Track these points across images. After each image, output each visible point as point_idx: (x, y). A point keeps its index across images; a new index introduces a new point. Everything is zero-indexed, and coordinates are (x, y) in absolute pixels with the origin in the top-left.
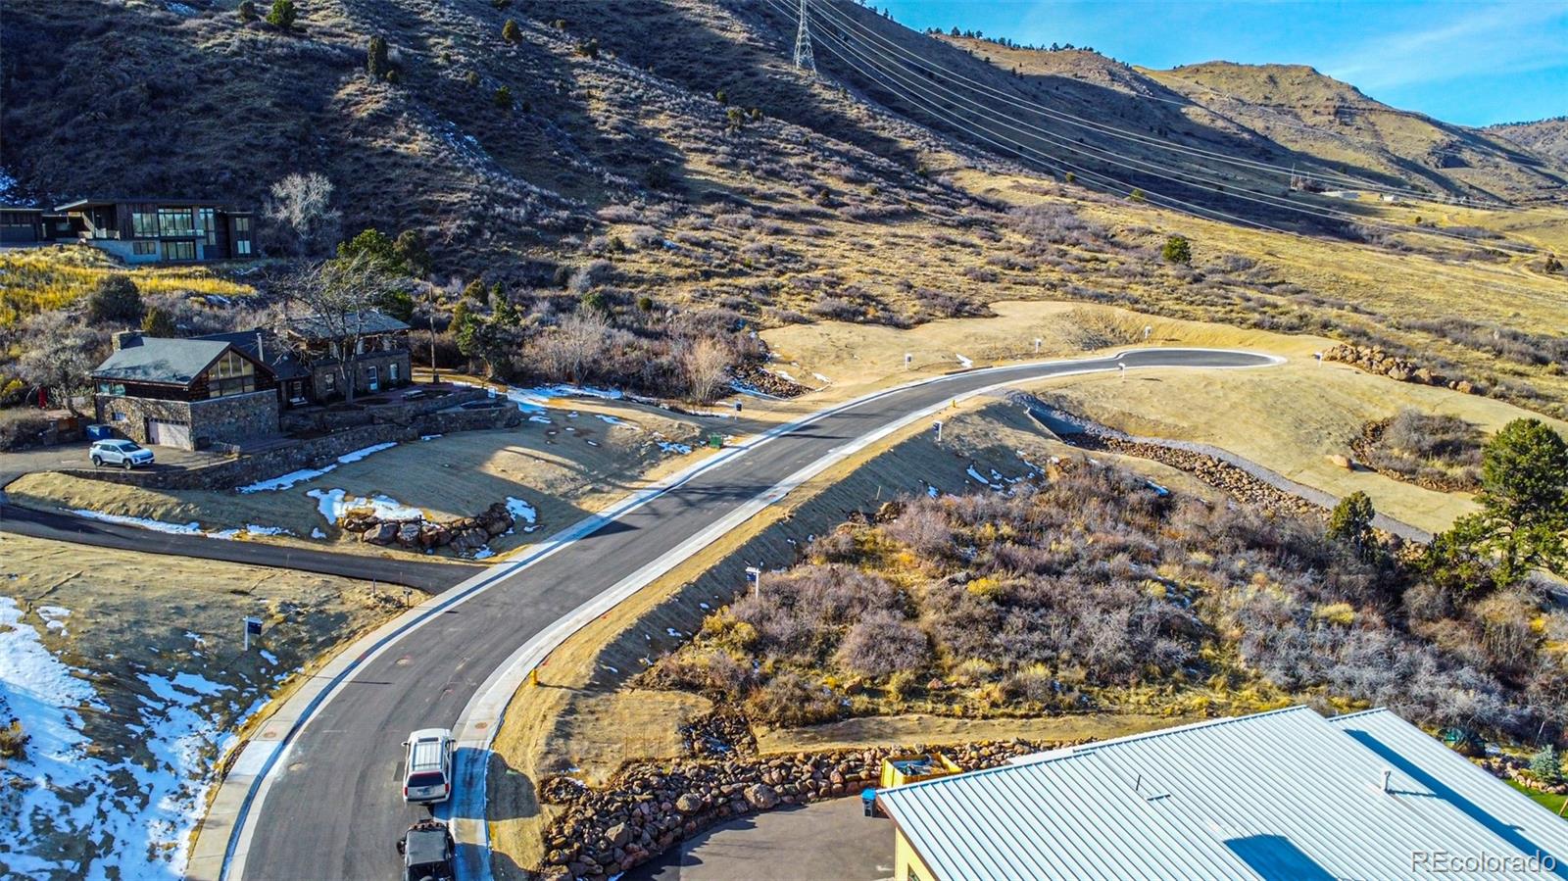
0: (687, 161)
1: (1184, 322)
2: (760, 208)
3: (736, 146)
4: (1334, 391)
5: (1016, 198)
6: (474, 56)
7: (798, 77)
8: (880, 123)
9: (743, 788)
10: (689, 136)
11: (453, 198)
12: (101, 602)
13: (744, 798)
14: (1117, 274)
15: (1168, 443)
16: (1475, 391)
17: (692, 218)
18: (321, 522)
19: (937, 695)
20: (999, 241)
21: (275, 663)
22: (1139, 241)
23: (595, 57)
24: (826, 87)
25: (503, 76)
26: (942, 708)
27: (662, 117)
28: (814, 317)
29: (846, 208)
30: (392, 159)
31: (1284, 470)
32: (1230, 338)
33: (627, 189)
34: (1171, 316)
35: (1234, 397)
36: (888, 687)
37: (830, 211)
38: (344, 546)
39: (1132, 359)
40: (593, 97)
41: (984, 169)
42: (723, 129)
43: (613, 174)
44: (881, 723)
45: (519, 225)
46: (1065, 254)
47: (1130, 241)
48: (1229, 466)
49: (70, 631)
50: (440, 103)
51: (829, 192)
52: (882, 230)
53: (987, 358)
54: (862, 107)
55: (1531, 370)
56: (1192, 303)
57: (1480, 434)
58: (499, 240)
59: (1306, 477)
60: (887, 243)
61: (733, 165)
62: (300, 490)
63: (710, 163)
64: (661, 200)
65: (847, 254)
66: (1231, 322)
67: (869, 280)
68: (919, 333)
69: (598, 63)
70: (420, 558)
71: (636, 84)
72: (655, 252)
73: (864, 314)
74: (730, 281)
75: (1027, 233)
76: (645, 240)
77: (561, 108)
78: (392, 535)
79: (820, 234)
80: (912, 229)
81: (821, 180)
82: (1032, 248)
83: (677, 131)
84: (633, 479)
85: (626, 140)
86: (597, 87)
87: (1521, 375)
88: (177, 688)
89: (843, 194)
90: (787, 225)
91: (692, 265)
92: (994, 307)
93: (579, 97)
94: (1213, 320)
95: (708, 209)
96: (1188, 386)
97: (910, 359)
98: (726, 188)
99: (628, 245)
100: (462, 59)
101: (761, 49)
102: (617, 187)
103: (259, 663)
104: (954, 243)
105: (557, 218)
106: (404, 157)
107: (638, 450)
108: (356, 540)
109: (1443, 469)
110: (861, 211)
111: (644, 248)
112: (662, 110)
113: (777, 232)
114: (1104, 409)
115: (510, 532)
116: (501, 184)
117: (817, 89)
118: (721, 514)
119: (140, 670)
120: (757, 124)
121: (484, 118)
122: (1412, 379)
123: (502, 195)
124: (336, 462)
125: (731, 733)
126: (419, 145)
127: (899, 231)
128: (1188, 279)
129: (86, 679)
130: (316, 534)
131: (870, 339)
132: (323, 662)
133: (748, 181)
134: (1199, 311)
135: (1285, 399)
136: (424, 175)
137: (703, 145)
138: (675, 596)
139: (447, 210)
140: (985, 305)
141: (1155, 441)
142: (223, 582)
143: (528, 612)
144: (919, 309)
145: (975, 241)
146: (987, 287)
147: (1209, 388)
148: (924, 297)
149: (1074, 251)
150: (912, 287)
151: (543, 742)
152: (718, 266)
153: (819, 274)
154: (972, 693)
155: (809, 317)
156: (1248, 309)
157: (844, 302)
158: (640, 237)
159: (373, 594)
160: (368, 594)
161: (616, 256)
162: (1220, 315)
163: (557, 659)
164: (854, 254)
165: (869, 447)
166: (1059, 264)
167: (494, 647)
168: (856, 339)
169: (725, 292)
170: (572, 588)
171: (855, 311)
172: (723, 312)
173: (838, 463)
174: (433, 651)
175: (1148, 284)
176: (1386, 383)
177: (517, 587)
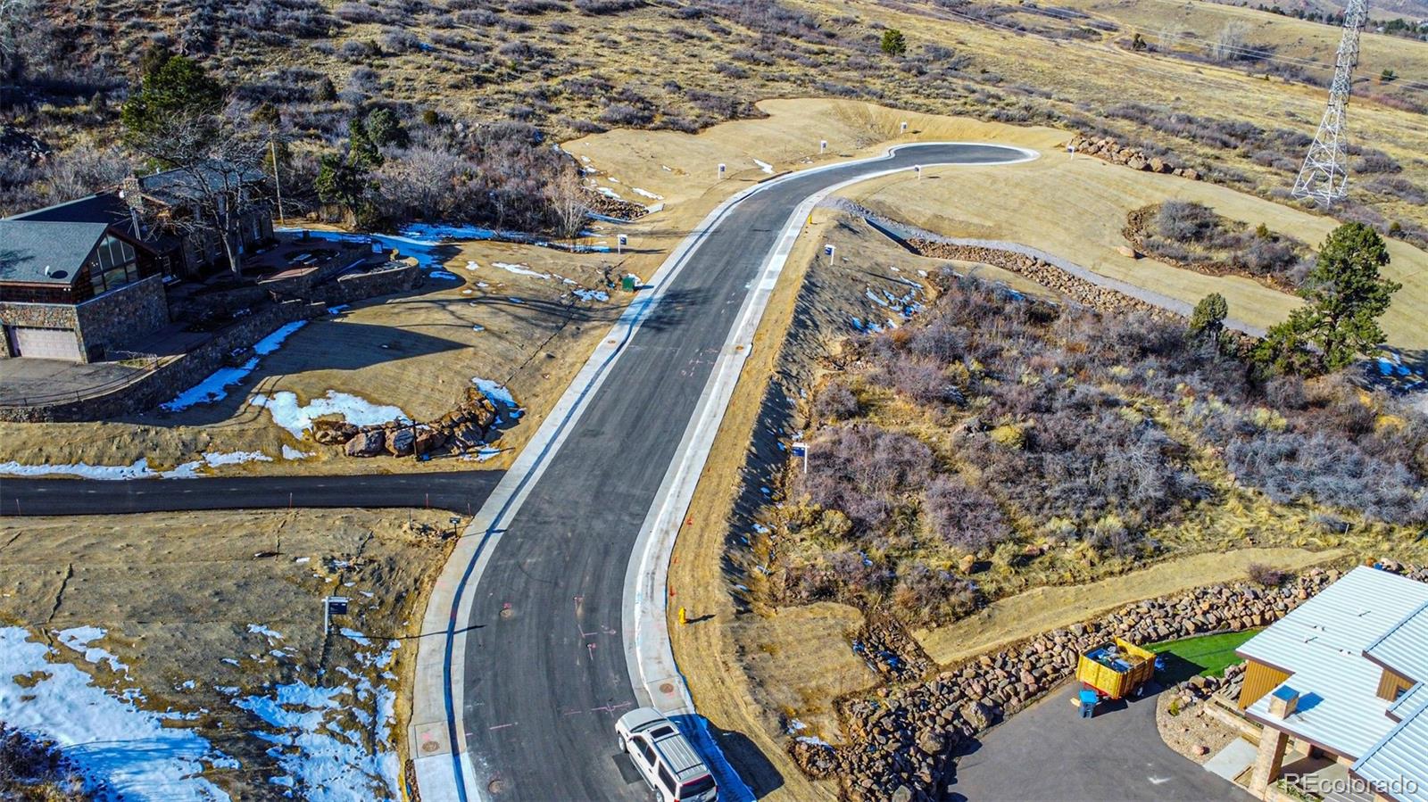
1: (929, 116)
4: (1094, 184)
9: (958, 711)
12: (129, 606)
13: (966, 722)
14: (850, 66)
16: (1199, 177)
18: (286, 436)
19: (1042, 562)
20: (729, 33)
21: (366, 642)
22: (846, 31)
28: (606, 126)
31: (1089, 264)
32: (975, 132)
34: (917, 110)
35: (1021, 194)
38: (328, 464)
39: (905, 157)
46: (794, 47)
47: (836, 30)
48: (1046, 264)
49: (120, 660)
53: (784, 164)
55: (1224, 153)
56: (928, 96)
57: (1221, 219)
59: (1105, 269)
60: (631, 39)
65: (600, 52)
66: (971, 114)
67: (634, 80)
68: (708, 137)
72: (415, 56)
73: (652, 119)
74: (506, 88)
75: (751, 25)
76: (403, 43)
78: (380, 444)
80: (647, 22)
82: (763, 41)
87: (1219, 159)
88: (288, 708)
91: (461, 71)
92: (762, 106)
94: (955, 113)
96: (977, 185)
97: (723, 169)
99: (384, 49)
103: (348, 647)
104: (692, 37)
105: (297, 19)
107: (560, 301)
108: (337, 455)
109: (1205, 253)
111: (402, 51)
113: (523, 28)
114: (918, 212)
115: (499, 421)
119: (234, 695)
122: (1148, 168)
124: (255, 355)
127: (637, 25)
128: (914, 72)
129: (184, 726)
130: (288, 454)
131: (669, 147)
132: (414, 629)
134: (938, 103)
135: (1059, 194)
138: (740, 485)
140: (752, 104)
141: (973, 242)
142: (240, 544)
143: (598, 525)
144: (697, 111)
145: (710, 35)
146: (744, 85)
147: (995, 186)
148: (695, 98)
149: (800, 43)
150: (679, 88)
151: (749, 698)
152: (486, 70)
153: (584, 75)
154: (1069, 555)
155: (602, 125)
156: (978, 101)
157: (625, 108)
158: (393, 40)
159: (406, 526)
160: (400, 527)
161: (376, 62)
162: (960, 108)
163: (682, 586)
164: (606, 52)
165: (783, 279)
166: (794, 58)
167: (597, 578)
168: (656, 149)
169: (507, 101)
170: (622, 488)
171: (641, 116)
172: (516, 123)
173: (770, 301)
174: (531, 594)
175: (881, 77)
176: (1131, 173)
177: (557, 492)
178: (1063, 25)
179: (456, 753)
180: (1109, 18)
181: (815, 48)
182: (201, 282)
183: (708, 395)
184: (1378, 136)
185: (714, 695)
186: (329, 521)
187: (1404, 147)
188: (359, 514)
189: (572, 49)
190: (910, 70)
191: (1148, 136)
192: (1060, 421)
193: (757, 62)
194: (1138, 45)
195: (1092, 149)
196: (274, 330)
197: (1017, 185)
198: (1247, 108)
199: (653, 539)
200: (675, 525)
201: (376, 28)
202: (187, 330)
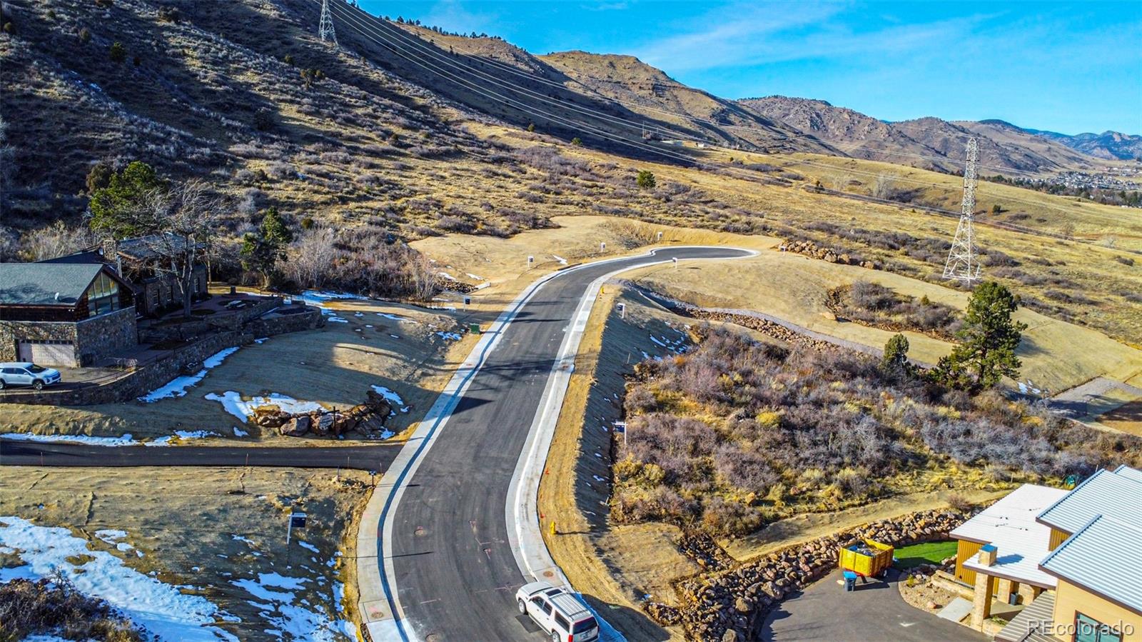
0: (281, 110)
1: (677, 229)
2: (351, 147)
3: (314, 99)
4: (802, 271)
5: (513, 142)
6: (74, 16)
7: (326, 48)
8: (396, 85)
9: (759, 588)
10: (275, 89)
11: (105, 136)
12: (142, 518)
13: (766, 595)
14: (616, 195)
15: (727, 310)
16: (876, 267)
17: (303, 155)
18: (235, 421)
19: (804, 498)
20: (525, 173)
21: (317, 551)
22: (610, 173)
23: (178, 24)
24: (349, 56)
25: (105, 33)
26: (814, 508)
27: (249, 74)
28: (441, 231)
29: (413, 149)
30: (33, 102)
31: (804, 324)
32: (712, 239)
33: (242, 131)
34: (668, 224)
35: (750, 277)
36: (770, 497)
37: (402, 150)
38: (269, 440)
39: (662, 255)
40: (188, 56)
41: (481, 122)
42: (300, 85)
43: (227, 118)
44: (788, 524)
45: (171, 159)
46: (574, 183)
47: (603, 172)
48: (774, 324)
49: (143, 551)
50: (59, 55)
51: (397, 137)
52: (445, 165)
53: (576, 257)
54: (381, 72)
55: (891, 253)
56: (676, 215)
57: (895, 294)
58: (160, 172)
59: (816, 327)
60: (454, 175)
61: (317, 113)
62: (196, 395)
63: (299, 112)
64: (273, 141)
65: (431, 183)
66: (708, 227)
67: (459, 202)
68: (518, 240)
69: (182, 28)
70: (338, 443)
71: (219, 46)
72: (293, 182)
73: (475, 227)
74: (364, 204)
75: (540, 167)
76: (284, 172)
77: (161, 63)
78: (307, 427)
79: (404, 168)
80: (463, 164)
81: (386, 126)
82: (551, 178)
83: (265, 85)
84: (442, 362)
85: (227, 91)
86: (188, 47)
87: (886, 256)
88: (268, 588)
89: (406, 138)
90: (377, 161)
91: (328, 193)
92: (555, 220)
93: (175, 55)
94: (696, 227)
95: (311, 148)
96: (718, 271)
97: (532, 260)
98: (319, 132)
99: (269, 176)
100: (66, 18)
101: (291, 24)
102: (235, 129)
103: (306, 553)
104: (497, 175)
105: (202, 154)
106: (45, 100)
107: (428, 338)
108: (275, 434)
109: (886, 317)
110: (426, 151)
111: (283, 178)
112: (247, 68)
113: (372, 166)
114: (679, 290)
115: (393, 414)
116: (145, 125)
117: (342, 56)
118: (542, 385)
119: (228, 578)
120: (322, 82)
121: (103, 69)
122: (840, 262)
123: (148, 135)
124: (203, 368)
125: (705, 548)
126: (57, 90)
127: (458, 166)
128: (663, 199)
129: (197, 594)
130: (238, 433)
131: (490, 246)
132: (352, 544)
133: (334, 127)
134: (683, 220)
135: (778, 278)
136: (72, 116)
137: (289, 97)
138: (580, 449)
139: (104, 146)
140: (547, 219)
141: (719, 310)
142: (214, 485)
143: (479, 477)
144: (508, 223)
145: (511, 174)
146: (540, 206)
147: (732, 273)
148: (505, 214)
149: (577, 180)
150: (493, 208)
151: (609, 578)
152: (348, 193)
153: (422, 198)
154: (821, 494)
155: (437, 231)
156: (712, 218)
157: (455, 219)
158: (277, 170)
159: (335, 479)
160: (330, 479)
161: (264, 185)
162: (699, 223)
163: (549, 511)
164: (436, 183)
165: (590, 326)
166: (575, 190)
167: (485, 509)
168: (480, 247)
169: (365, 213)
170: (493, 453)
171: (467, 226)
172: (373, 228)
173: (583, 339)
174: (436, 520)
175: (640, 203)
176: (827, 264)
177: (445, 458)
178: (763, 176)
179: (397, 619)
180: (797, 171)
181: (590, 183)
182: (158, 319)
183: (547, 396)
184: (997, 243)
185: (583, 577)
186: (277, 475)
187: (1016, 250)
188: (298, 472)
189: (410, 181)
190: (660, 199)
191: (835, 241)
192: (801, 412)
193: (548, 191)
194: (819, 189)
195: (797, 249)
196: (216, 353)
197: (747, 272)
198: (903, 225)
199: (521, 483)
200: (537, 475)
201: (264, 163)
202: (151, 348)
